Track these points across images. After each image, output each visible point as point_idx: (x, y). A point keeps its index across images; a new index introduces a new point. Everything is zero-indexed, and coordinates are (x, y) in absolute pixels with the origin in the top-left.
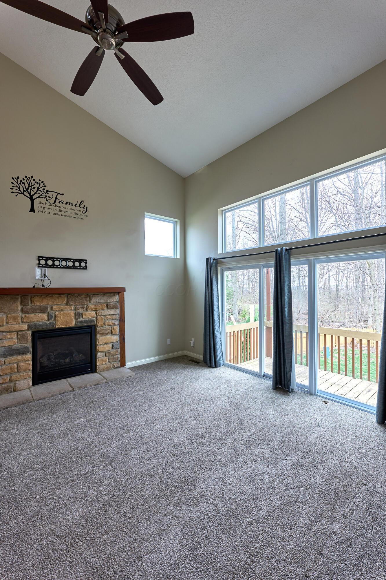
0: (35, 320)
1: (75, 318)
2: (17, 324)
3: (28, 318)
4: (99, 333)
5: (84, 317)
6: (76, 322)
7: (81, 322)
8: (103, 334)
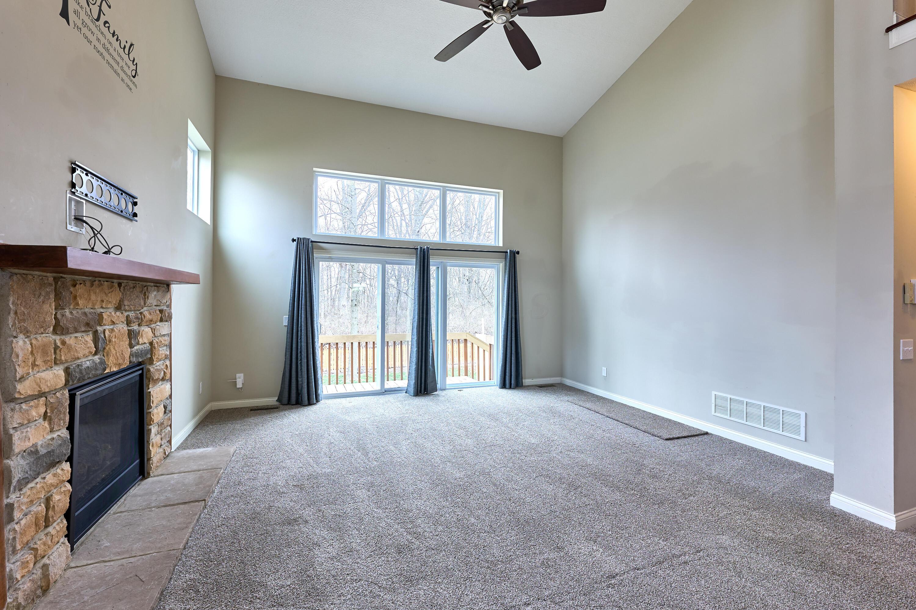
0: (80, 355)
1: (131, 346)
2: (47, 369)
3: (69, 348)
4: (153, 379)
5: (141, 341)
6: (131, 355)
7: (136, 355)
8: (156, 381)
